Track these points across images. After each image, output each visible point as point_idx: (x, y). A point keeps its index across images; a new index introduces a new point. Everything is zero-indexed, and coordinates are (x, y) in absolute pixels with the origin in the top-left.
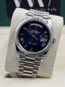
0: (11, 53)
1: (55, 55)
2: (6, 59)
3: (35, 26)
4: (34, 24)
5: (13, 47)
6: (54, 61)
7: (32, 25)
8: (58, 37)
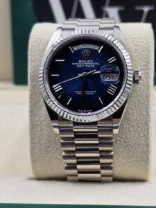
0: (41, 131)
1: (148, 115)
2: (31, 147)
3: (84, 49)
4: (81, 47)
5: (43, 113)
6: (148, 129)
7: (75, 48)
8: (145, 67)
